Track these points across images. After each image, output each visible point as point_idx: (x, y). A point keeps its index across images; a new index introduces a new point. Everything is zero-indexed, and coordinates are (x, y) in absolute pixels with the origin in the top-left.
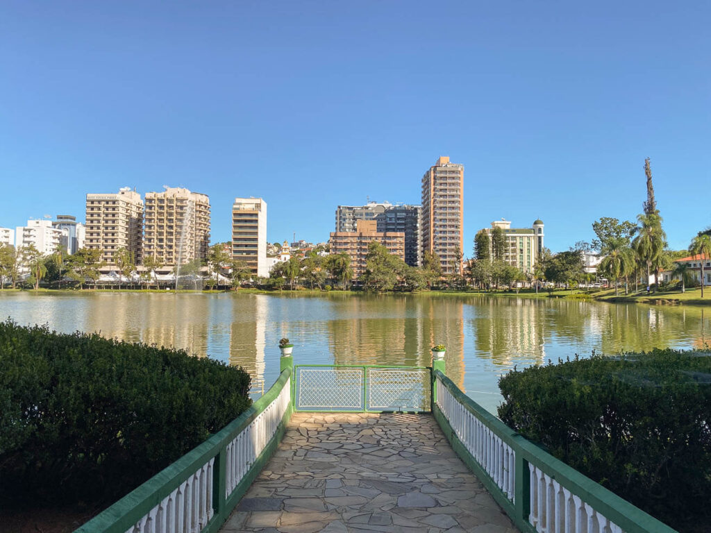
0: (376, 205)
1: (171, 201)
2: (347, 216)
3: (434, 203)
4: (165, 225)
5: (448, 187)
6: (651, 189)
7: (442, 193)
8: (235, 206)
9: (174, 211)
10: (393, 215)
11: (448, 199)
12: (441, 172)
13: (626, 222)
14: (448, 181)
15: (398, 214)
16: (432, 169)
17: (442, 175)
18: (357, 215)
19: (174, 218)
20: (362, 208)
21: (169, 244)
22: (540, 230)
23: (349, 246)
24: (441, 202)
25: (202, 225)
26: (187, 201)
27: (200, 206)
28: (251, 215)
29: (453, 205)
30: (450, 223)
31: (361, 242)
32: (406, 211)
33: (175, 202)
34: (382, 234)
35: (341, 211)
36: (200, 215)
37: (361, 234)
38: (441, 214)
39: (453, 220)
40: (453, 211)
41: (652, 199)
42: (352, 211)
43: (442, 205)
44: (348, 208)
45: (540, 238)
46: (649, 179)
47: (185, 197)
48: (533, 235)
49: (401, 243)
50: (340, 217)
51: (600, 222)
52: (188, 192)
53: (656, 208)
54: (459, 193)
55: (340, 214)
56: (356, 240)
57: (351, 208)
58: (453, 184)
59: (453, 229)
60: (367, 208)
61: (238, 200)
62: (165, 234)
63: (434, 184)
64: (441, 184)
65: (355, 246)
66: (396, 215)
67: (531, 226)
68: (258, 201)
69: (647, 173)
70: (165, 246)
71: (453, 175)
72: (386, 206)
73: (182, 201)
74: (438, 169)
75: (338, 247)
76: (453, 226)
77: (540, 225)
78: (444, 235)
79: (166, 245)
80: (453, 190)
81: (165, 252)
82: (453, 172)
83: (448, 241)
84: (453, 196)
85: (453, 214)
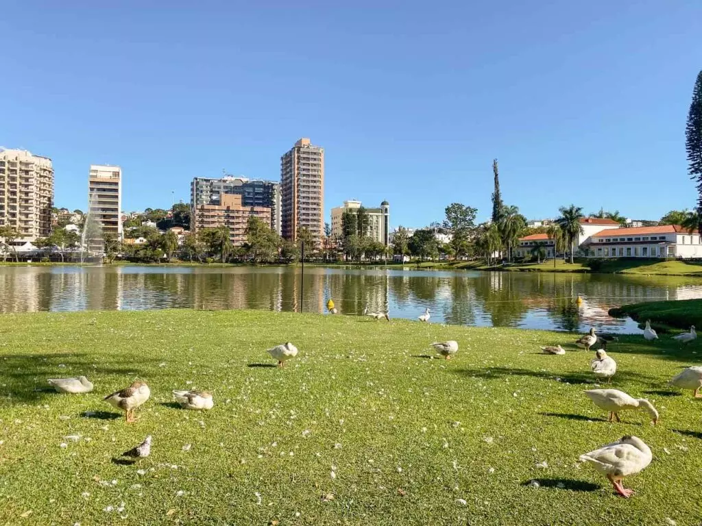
0: (233, 179)
1: (13, 164)
2: (205, 188)
3: (297, 182)
4: (6, 190)
5: (310, 167)
6: (498, 183)
7: (305, 172)
8: (91, 174)
9: (18, 176)
10: (251, 190)
11: (311, 179)
12: (304, 153)
13: (469, 208)
14: (311, 162)
15: (256, 189)
16: (296, 149)
17: (305, 156)
18: (215, 188)
19: (17, 183)
20: (220, 181)
21: (12, 211)
22: (386, 210)
23: (216, 219)
24: (304, 181)
25: (47, 192)
26: (34, 165)
27: (45, 170)
28: (111, 184)
29: (315, 184)
30: (312, 201)
31: (228, 216)
32: (264, 186)
33: (19, 165)
34: (248, 208)
35: (197, 183)
36: (45, 181)
37: (228, 207)
38: (304, 192)
39: (315, 198)
40: (315, 190)
41: (498, 191)
42: (209, 184)
43: (305, 184)
44: (205, 180)
45: (386, 217)
46: (496, 175)
47: (30, 161)
48: (380, 214)
49: (267, 218)
50: (197, 189)
51: (450, 206)
52: (29, 154)
53: (501, 198)
54: (319, 173)
55: (196, 186)
56: (222, 213)
57: (209, 180)
58: (315, 165)
59: (314, 206)
60: (225, 181)
61: (93, 168)
62: (6, 201)
63: (298, 164)
64: (304, 164)
65: (223, 219)
66: (254, 190)
67: (379, 206)
68: (116, 169)
69: (494, 171)
70: (6, 214)
71: (315, 157)
72: (245, 180)
73: (27, 164)
74: (301, 150)
75: (205, 220)
76: (315, 204)
77: (386, 206)
78: (307, 212)
79: (8, 212)
80: (315, 170)
81: (6, 221)
82: (315, 153)
83: (310, 217)
84: (315, 176)
85: (315, 192)
